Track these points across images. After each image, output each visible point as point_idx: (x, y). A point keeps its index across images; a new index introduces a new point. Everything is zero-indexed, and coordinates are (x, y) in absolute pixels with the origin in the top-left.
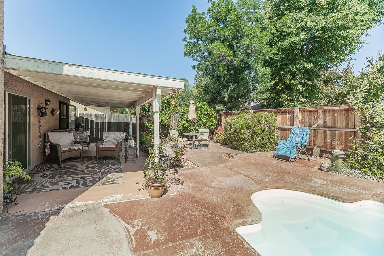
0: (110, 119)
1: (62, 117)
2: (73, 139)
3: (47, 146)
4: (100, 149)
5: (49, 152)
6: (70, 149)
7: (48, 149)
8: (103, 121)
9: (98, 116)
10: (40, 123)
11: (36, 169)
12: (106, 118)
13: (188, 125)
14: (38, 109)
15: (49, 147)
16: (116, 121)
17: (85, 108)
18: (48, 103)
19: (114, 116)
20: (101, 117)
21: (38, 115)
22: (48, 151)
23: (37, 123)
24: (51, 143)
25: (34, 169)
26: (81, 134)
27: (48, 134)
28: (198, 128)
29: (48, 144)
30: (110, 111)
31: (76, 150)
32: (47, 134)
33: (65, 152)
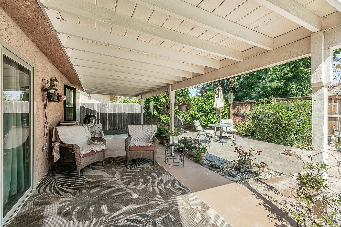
0: (114, 109)
1: (67, 106)
2: (90, 135)
3: (56, 148)
4: (131, 149)
5: (59, 157)
6: (92, 151)
7: (57, 152)
8: (106, 111)
9: (100, 106)
10: (45, 113)
11: (42, 190)
12: (110, 108)
13: (199, 115)
14: (42, 90)
15: (58, 149)
16: (120, 111)
17: (89, 96)
18: (55, 83)
19: (118, 105)
20: (104, 107)
21: (43, 99)
22: (56, 156)
23: (41, 112)
24: (62, 142)
25: (39, 191)
26: (92, 127)
27: (56, 129)
28: (211, 118)
29: (57, 144)
30: (110, 101)
31: (99, 152)
32: (54, 129)
33: (85, 156)
